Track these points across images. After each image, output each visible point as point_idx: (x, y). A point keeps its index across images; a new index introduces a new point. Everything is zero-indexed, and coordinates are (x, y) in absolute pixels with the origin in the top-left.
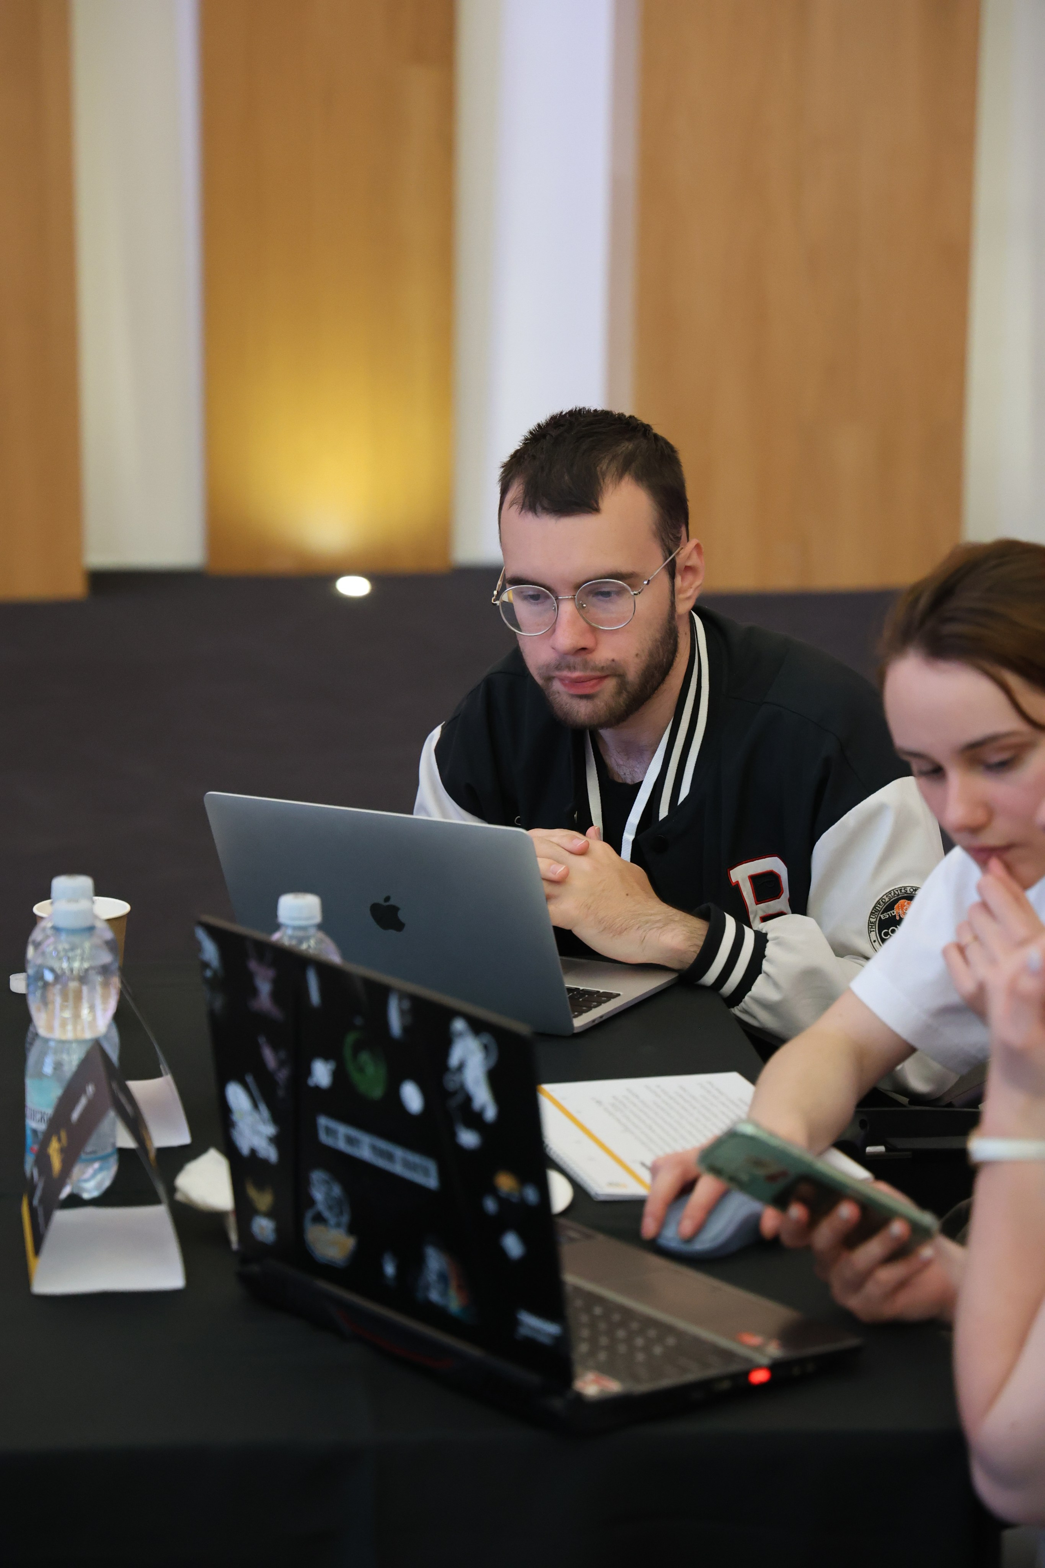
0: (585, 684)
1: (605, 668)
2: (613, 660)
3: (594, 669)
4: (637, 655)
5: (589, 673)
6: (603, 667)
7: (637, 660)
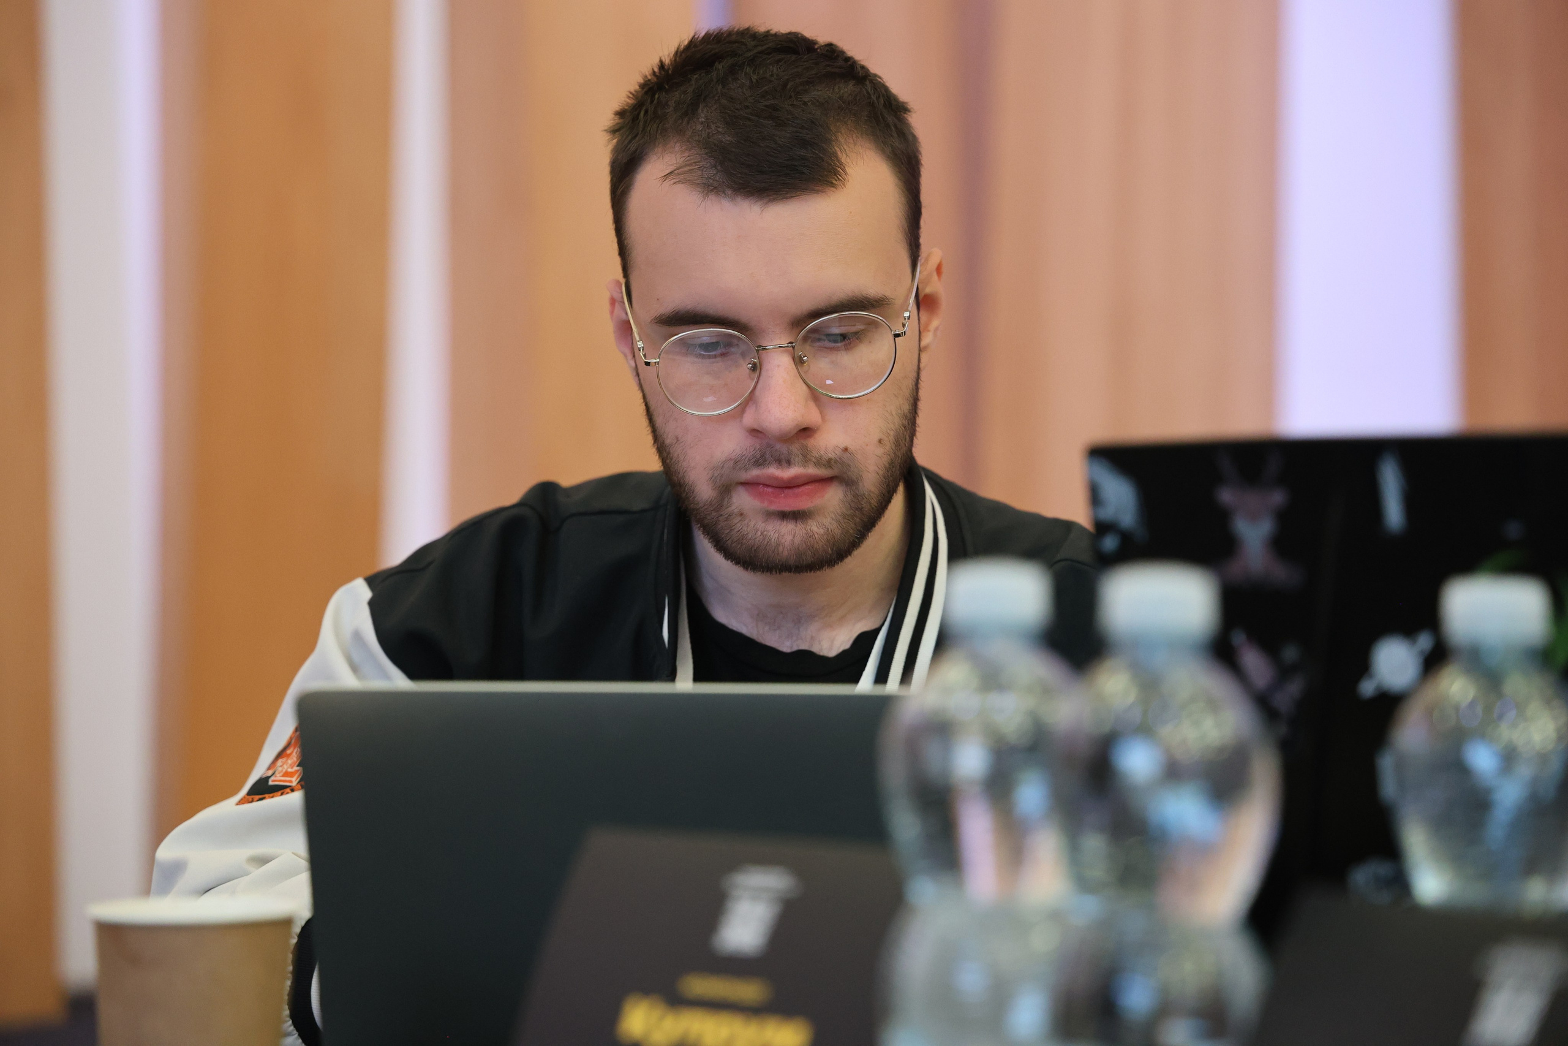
0: (797, 490)
1: (833, 462)
2: (846, 450)
3: (818, 463)
4: (880, 441)
5: (812, 470)
6: (829, 461)
7: (880, 451)
